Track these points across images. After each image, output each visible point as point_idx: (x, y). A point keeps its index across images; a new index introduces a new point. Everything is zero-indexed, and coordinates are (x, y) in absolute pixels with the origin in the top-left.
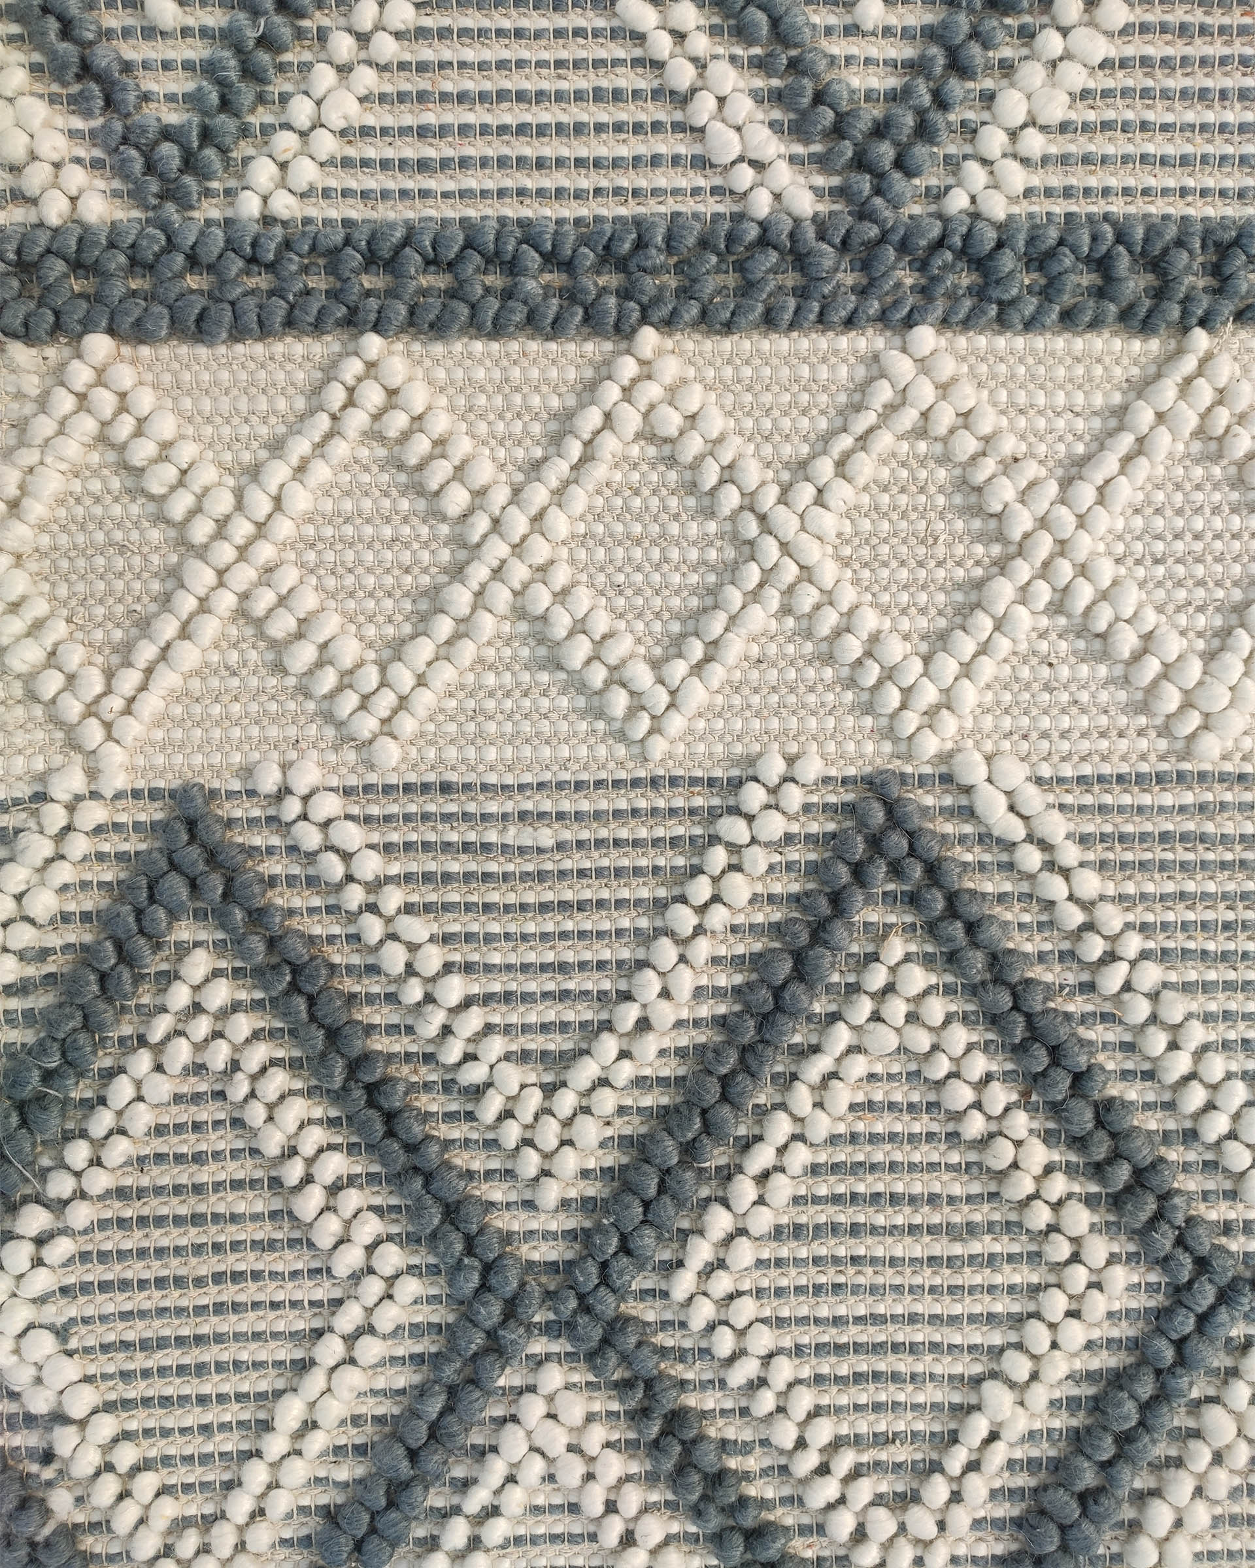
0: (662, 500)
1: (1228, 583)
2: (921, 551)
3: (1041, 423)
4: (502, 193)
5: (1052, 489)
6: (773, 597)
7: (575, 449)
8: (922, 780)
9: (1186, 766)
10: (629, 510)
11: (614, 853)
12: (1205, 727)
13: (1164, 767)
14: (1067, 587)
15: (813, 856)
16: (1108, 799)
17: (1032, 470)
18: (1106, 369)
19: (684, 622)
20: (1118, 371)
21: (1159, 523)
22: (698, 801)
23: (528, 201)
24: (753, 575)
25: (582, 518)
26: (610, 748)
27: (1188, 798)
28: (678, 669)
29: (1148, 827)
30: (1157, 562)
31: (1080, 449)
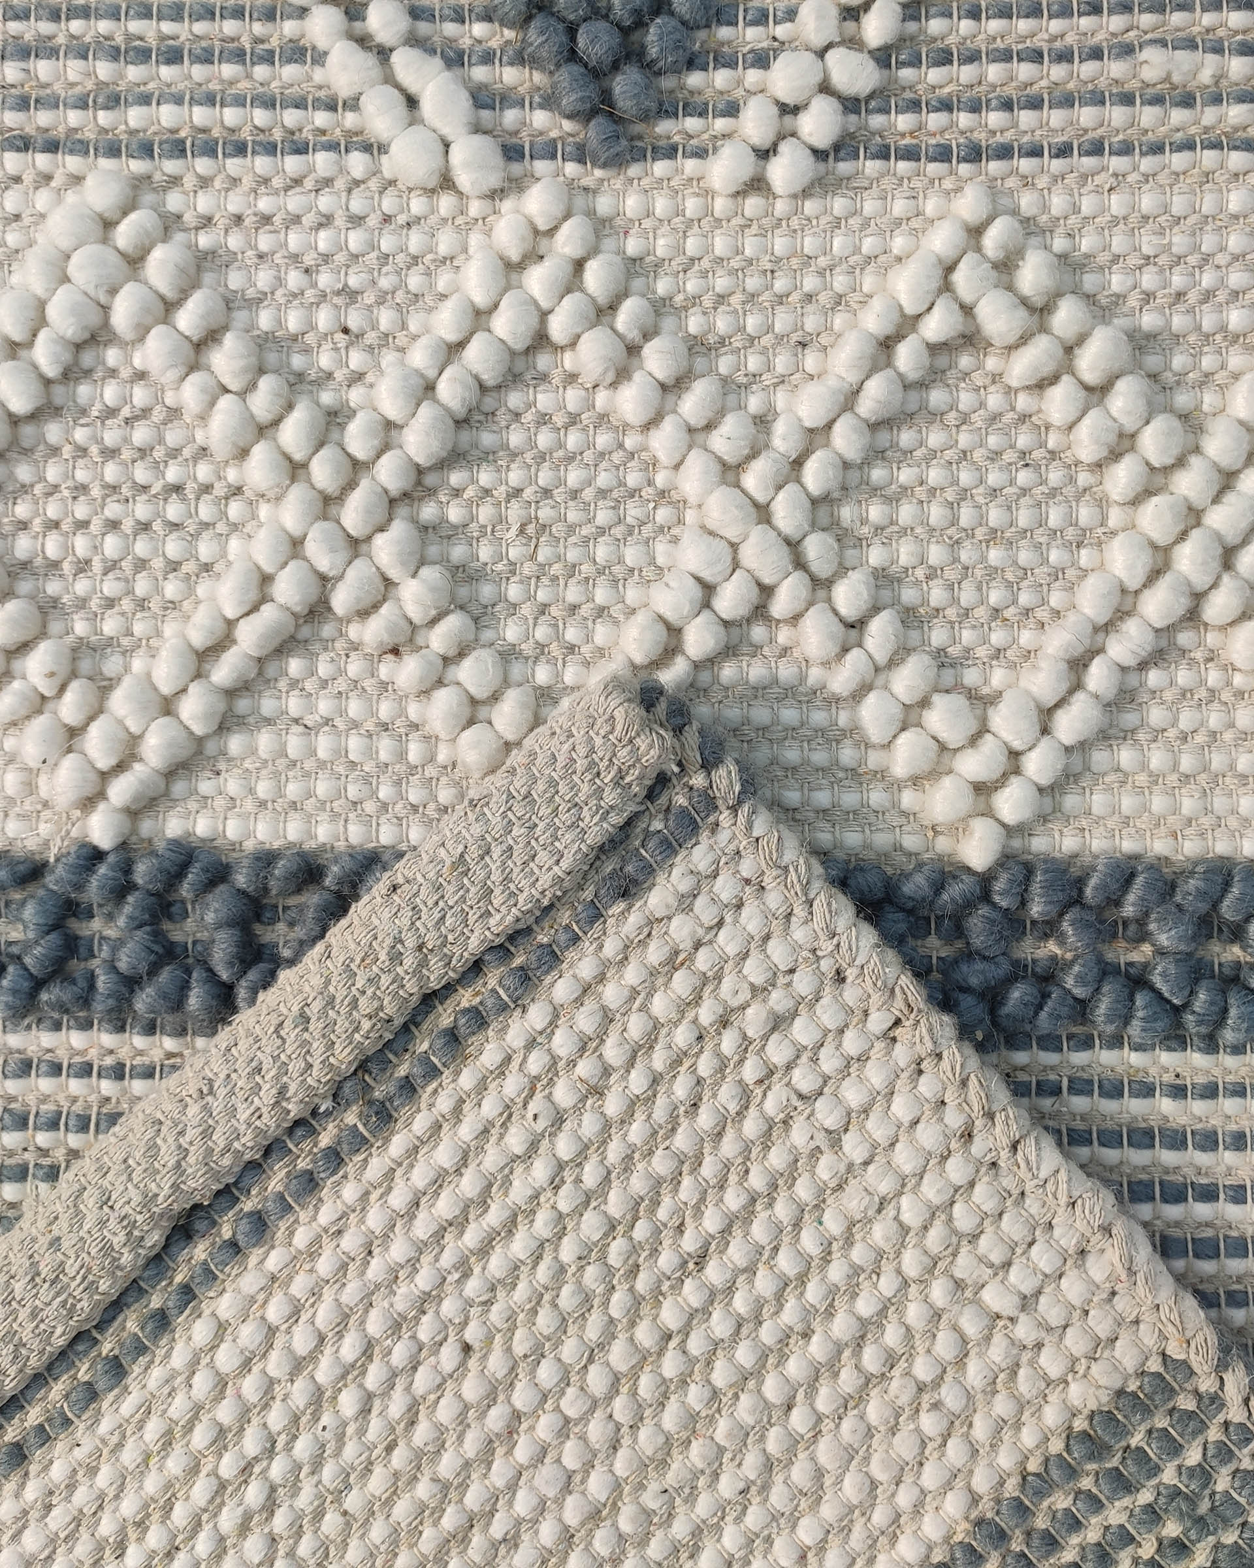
0: (955, 601)
1: (67, 451)
2: (545, 513)
3: (354, 707)
4: (1210, 1092)
5: (341, 600)
6: (783, 438)
7: (1098, 676)
8: (550, 152)
9: (137, 166)
10: (1009, 585)
11: (1039, 41)
12: (108, 225)
13: (171, 166)
14: (321, 445)
15: (724, 32)
16: (260, 117)
17: (372, 632)
18: (252, 791)
19: (923, 406)
20: (233, 786)
21: (173, 547)
22: (904, 122)
23: (1168, 1078)
24: (816, 477)
25: (1084, 573)
26: (1045, 208)
27: (135, 116)
28: (936, 326)
29: (198, 72)
30: (178, 489)
31: (295, 666)
